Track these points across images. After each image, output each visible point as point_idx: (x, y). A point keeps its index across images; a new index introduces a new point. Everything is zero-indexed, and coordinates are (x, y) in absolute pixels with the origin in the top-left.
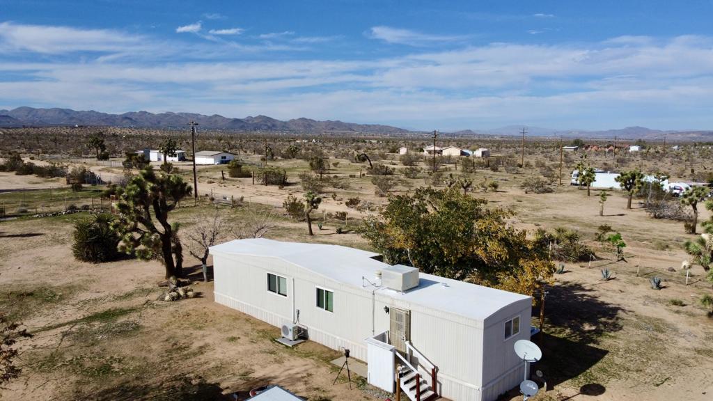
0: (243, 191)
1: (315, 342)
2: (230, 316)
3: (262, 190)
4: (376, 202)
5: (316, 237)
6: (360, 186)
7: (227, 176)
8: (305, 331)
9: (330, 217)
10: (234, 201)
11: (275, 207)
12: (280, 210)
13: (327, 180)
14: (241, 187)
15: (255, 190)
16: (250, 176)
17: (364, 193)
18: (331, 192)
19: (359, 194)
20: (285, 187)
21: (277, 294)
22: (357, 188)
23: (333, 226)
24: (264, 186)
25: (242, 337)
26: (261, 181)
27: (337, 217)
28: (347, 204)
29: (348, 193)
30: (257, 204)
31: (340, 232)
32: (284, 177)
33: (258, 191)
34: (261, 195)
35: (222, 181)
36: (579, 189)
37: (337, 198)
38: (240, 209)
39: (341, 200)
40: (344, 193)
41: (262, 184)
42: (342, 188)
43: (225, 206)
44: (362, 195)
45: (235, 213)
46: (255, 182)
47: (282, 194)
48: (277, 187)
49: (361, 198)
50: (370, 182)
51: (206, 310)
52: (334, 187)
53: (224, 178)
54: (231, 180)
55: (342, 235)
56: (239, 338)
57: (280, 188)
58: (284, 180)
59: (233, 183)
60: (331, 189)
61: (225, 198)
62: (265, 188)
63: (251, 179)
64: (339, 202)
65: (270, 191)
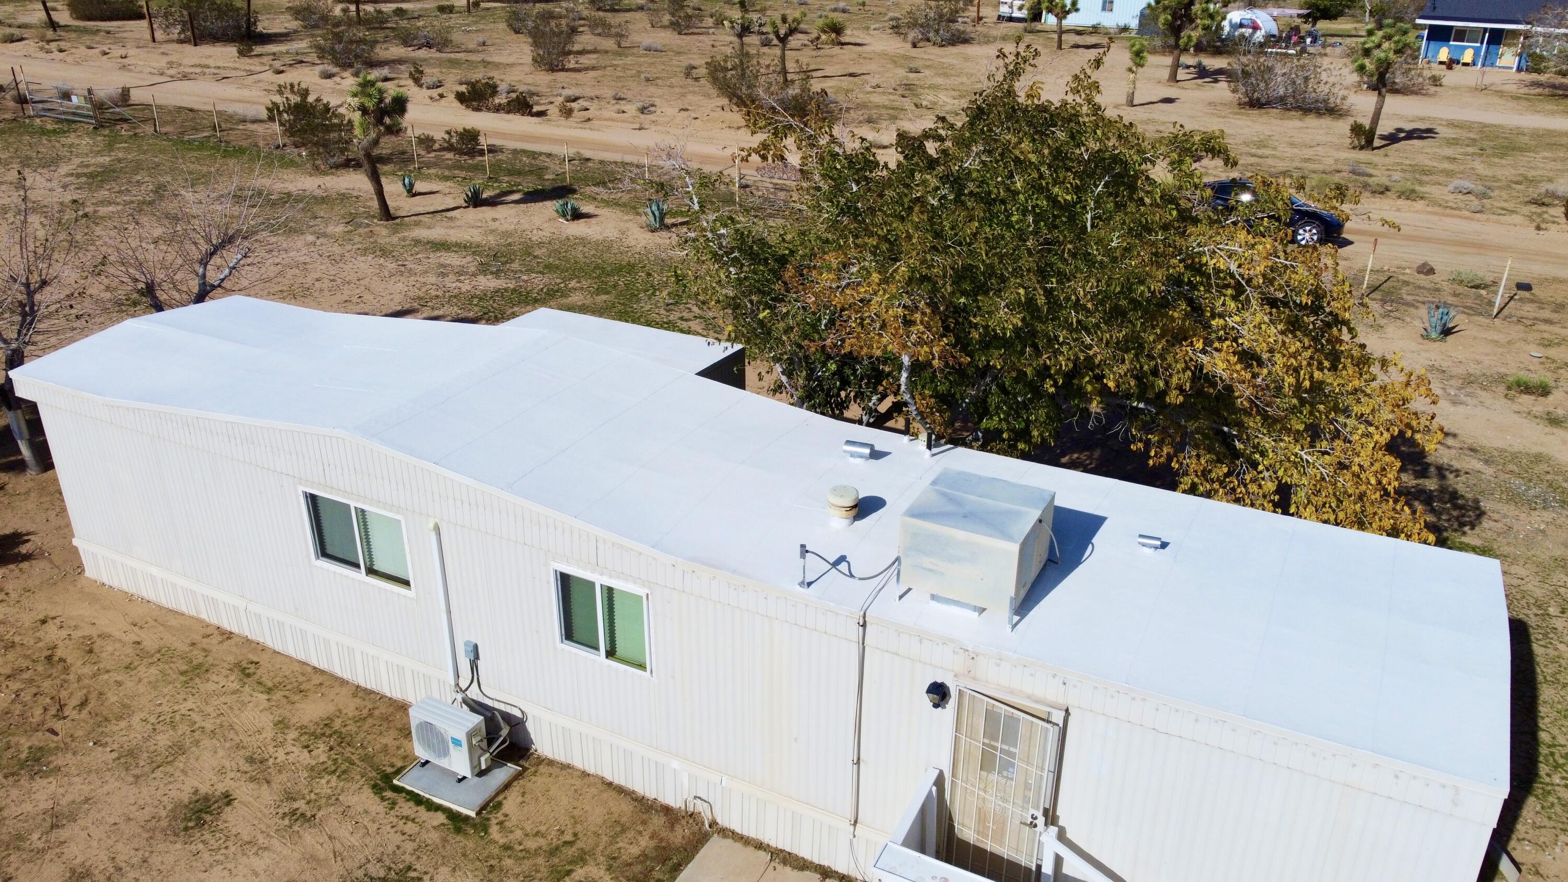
0: (124, 67)
1: (566, 767)
2: (164, 654)
3: (186, 61)
4: (543, 89)
5: (408, 226)
6: (481, 38)
7: (63, 16)
8: (517, 724)
9: (429, 149)
10: (99, 106)
11: (244, 121)
12: (259, 128)
13: (378, 22)
14: (117, 51)
15: (162, 62)
16: (140, 17)
17: (496, 59)
18: (400, 61)
19: (486, 64)
20: (258, 49)
21: (361, 576)
22: (471, 46)
23: (447, 179)
24: (189, 48)
25: (243, 791)
26: (176, 31)
27: (450, 148)
28: (461, 97)
29: (454, 63)
30: (180, 109)
31: (476, 201)
32: (248, 14)
33: (171, 64)
34: (185, 77)
35: (50, 34)
36: (1025, 30)
37: (426, 80)
38: (124, 130)
39: (439, 85)
40: (440, 63)
41: (181, 42)
42: (429, 46)
43: (69, 122)
44: (497, 66)
45: (110, 147)
46: (159, 35)
47: (251, 73)
48: (231, 50)
49: (496, 75)
50: (503, 26)
51: (51, 633)
52: (406, 43)
53: (53, 25)
54: (77, 30)
55: (486, 212)
56: (228, 799)
57: (242, 53)
58: (248, 27)
59: (87, 39)
60: (396, 51)
61: (66, 96)
62: (192, 55)
63: (144, 23)
64: (435, 93)
65: (211, 62)
